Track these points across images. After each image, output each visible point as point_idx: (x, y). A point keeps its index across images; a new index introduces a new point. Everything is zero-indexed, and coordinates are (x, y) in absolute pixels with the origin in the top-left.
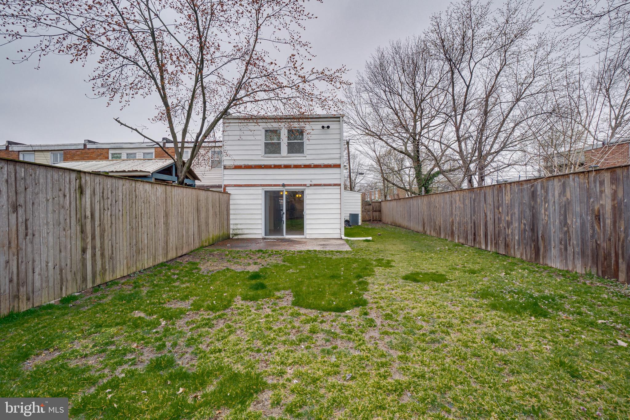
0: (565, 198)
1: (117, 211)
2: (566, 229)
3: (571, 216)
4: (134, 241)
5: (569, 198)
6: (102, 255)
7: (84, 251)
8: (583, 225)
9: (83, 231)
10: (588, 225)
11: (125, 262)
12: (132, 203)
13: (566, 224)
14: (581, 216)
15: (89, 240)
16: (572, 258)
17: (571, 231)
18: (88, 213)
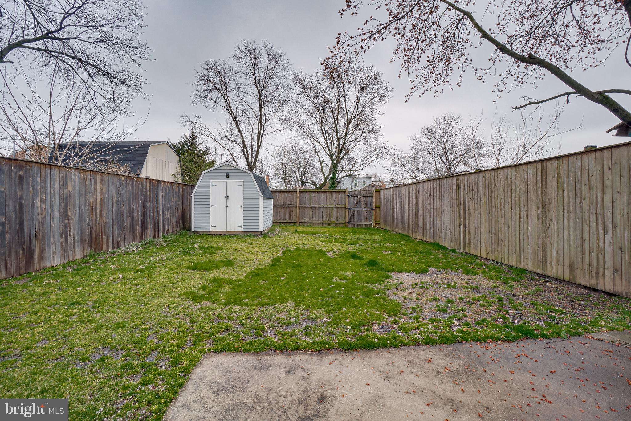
0: (67, 190)
1: (479, 200)
2: (66, 221)
3: (71, 208)
4: (493, 229)
5: (71, 191)
6: (469, 232)
7: (460, 225)
8: (82, 215)
9: (459, 213)
10: (85, 215)
11: (484, 246)
12: (492, 192)
13: (67, 215)
14: (80, 208)
15: (462, 219)
16: (72, 247)
17: (71, 222)
18: (462, 202)
